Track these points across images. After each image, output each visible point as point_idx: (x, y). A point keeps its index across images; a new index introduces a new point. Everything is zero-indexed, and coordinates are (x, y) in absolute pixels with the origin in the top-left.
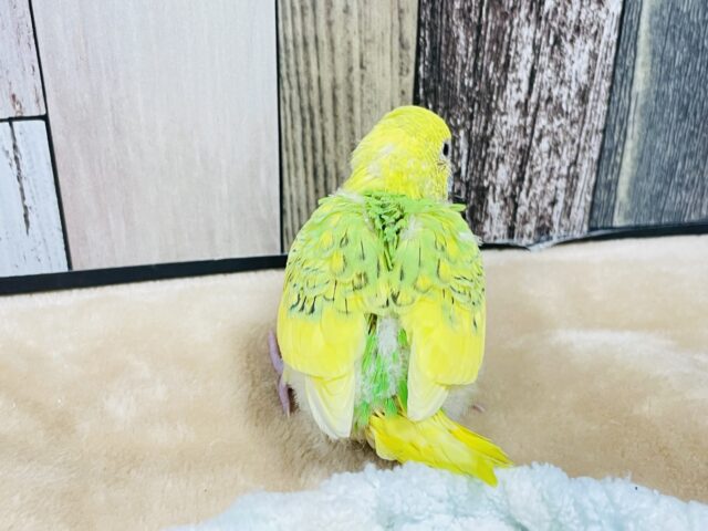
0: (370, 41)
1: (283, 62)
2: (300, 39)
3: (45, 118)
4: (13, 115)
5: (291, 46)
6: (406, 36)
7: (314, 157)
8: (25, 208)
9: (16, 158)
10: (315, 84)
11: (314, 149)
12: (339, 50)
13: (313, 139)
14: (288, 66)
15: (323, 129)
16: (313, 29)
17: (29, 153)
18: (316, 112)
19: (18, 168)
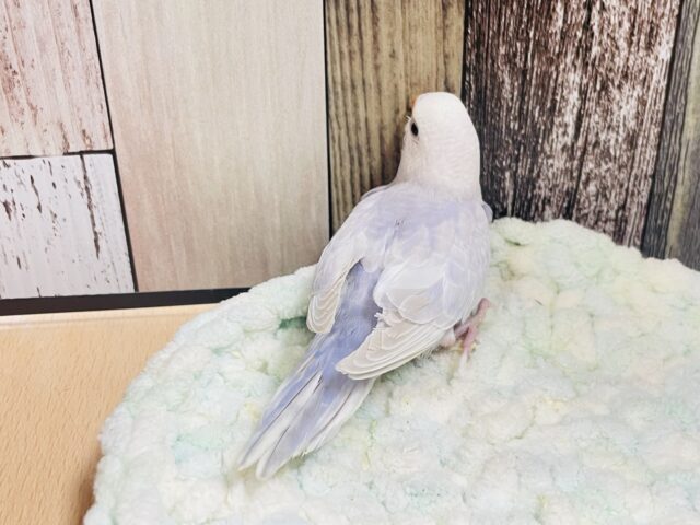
0: (416, 84)
1: (332, 103)
2: (348, 82)
3: (112, 152)
4: (83, 149)
5: (339, 89)
6: (451, 80)
8: (95, 233)
9: (87, 188)
10: (362, 124)
12: (386, 92)
14: (337, 108)
16: (360, 73)
17: (99, 184)
19: (89, 197)
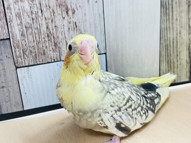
7: (168, 58)
11: (168, 56)
13: (168, 53)
15: (170, 50)
18: (169, 46)
